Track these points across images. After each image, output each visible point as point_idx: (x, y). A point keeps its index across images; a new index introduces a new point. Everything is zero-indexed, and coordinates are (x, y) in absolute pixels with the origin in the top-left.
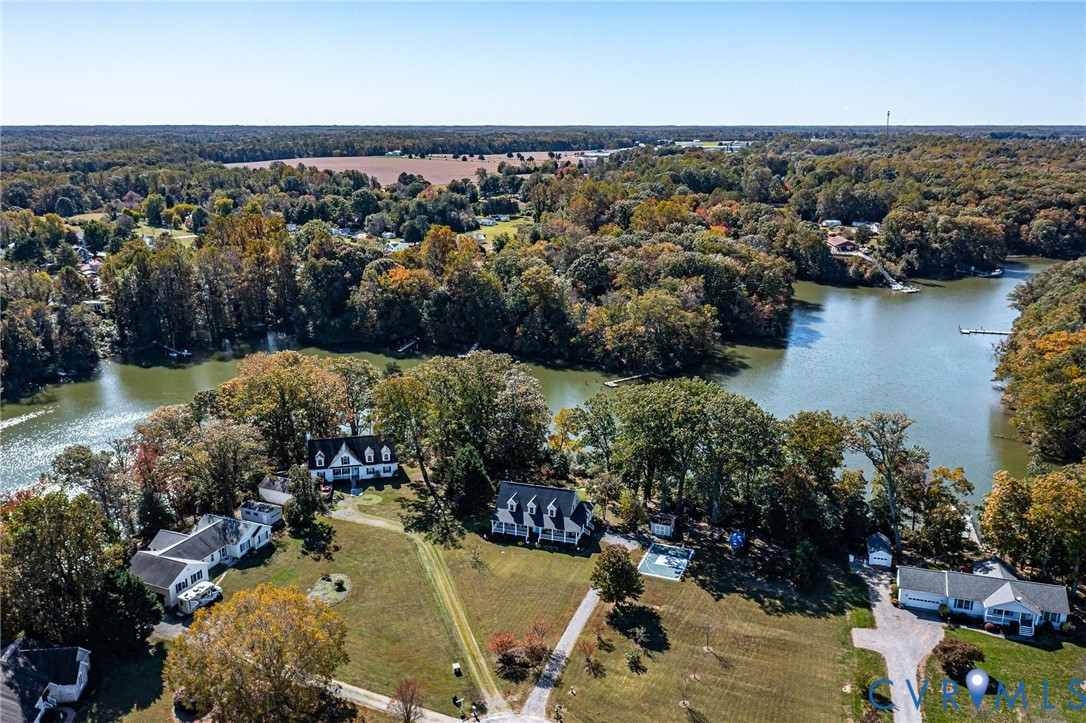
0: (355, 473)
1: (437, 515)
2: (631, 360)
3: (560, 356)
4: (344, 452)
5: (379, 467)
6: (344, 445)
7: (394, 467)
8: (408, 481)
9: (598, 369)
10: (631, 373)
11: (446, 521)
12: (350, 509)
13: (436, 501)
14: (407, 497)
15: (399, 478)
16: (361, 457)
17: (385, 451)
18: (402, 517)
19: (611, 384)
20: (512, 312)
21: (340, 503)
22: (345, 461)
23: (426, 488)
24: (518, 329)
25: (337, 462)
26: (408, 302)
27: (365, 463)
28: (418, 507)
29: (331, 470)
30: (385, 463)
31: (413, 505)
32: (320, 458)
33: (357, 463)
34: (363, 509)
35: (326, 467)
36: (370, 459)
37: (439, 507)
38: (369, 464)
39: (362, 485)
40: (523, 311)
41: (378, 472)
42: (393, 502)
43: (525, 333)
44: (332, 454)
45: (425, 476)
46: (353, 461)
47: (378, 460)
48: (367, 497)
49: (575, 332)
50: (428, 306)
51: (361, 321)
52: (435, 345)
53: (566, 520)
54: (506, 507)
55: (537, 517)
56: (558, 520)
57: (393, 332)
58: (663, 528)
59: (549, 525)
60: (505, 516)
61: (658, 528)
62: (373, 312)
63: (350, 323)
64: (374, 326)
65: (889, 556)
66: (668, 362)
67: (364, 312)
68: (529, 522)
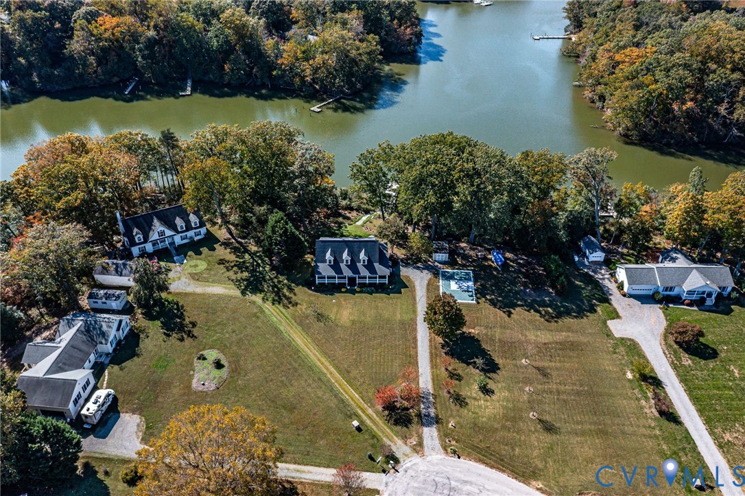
0: (170, 240)
1: (260, 272)
2: (324, 87)
3: (264, 86)
4: (158, 226)
5: (191, 233)
6: (155, 221)
7: (203, 230)
8: (217, 241)
10: (325, 96)
11: (272, 279)
12: (184, 279)
13: (252, 257)
14: (227, 259)
15: (210, 241)
16: (173, 227)
17: (193, 219)
18: (232, 280)
19: (315, 109)
20: (219, 51)
21: (171, 275)
22: (162, 233)
23: (237, 245)
24: (226, 67)
25: (154, 236)
26: (122, 47)
27: (178, 232)
28: (241, 266)
29: (151, 243)
30: (195, 228)
31: (235, 265)
32: (138, 237)
33: (172, 233)
34: (196, 277)
35: (146, 241)
36: (182, 227)
37: (258, 265)
38: (182, 232)
39: (182, 250)
40: (227, 50)
41: (191, 237)
42: (217, 266)
43: (232, 70)
44: (147, 229)
45: (231, 233)
46: (169, 233)
47: (189, 228)
48: (193, 262)
49: (272, 66)
50: (140, 50)
51: (83, 69)
52: (154, 84)
53: (377, 265)
54: (324, 261)
55: (353, 266)
56: (370, 266)
57: (114, 75)
58: (442, 256)
59: (364, 272)
60: (325, 269)
61: (439, 256)
62: (92, 59)
63: (73, 71)
64: (95, 72)
65: (603, 255)
66: (351, 86)
67: (84, 59)
68: (347, 273)
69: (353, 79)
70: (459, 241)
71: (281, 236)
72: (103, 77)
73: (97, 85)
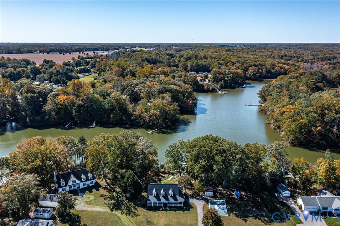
0: (78, 186)
1: (120, 200)
2: (153, 123)
3: (127, 124)
4: (73, 178)
5: (88, 182)
6: (72, 175)
7: (94, 181)
8: (101, 186)
9: (142, 128)
10: (154, 128)
11: (126, 204)
12: (82, 204)
13: (117, 194)
14: (105, 194)
15: (97, 186)
16: (80, 179)
17: (90, 175)
18: (107, 204)
19: (150, 133)
20: (108, 109)
21: (77, 201)
22: (74, 182)
23: (110, 188)
24: (111, 116)
25: (70, 183)
26: (67, 108)
27: (82, 182)
28: (111, 198)
29: (68, 187)
30: (91, 180)
31: (108, 197)
32: (63, 182)
33: (79, 182)
34: (88, 203)
35: (66, 185)
36: (84, 179)
37: (120, 197)
38: (84, 182)
39: (83, 191)
40: (112, 109)
41: (88, 184)
42: (99, 198)
43: (114, 117)
44: (67, 179)
45: (107, 183)
46: (77, 181)
47: (87, 179)
48: (88, 196)
49: (131, 115)
50: (75, 109)
51: (49, 116)
52: (79, 123)
53: (178, 197)
54: (152, 194)
55: (166, 197)
56: (174, 197)
57: (62, 120)
58: (210, 193)
59: (171, 200)
60: (152, 199)
61: (208, 193)
62: (53, 113)
63: (45, 118)
64: (54, 118)
65: (289, 193)
66: (166, 123)
67: (50, 113)
68: (163, 200)
69: (167, 121)
70: (218, 187)
71: (131, 182)
72: (57, 120)
73: (54, 124)
